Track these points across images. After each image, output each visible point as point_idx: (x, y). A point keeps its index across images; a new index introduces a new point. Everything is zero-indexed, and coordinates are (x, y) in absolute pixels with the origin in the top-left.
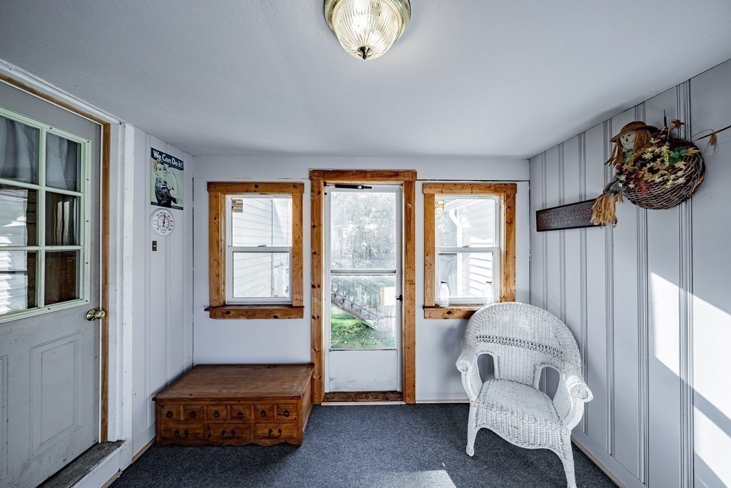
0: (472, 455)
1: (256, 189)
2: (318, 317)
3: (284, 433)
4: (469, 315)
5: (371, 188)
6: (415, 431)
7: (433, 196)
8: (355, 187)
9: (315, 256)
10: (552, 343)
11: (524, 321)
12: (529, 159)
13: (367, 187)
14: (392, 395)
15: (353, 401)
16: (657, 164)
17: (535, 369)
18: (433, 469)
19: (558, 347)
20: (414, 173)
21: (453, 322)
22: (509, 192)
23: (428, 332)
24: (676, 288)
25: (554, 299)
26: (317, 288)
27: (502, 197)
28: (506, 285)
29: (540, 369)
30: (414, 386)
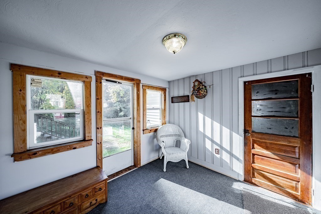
0: (165, 171)
1: (59, 75)
2: (100, 143)
3: (98, 200)
4: (156, 131)
5: (121, 83)
6: (147, 174)
7: (145, 90)
8: (116, 82)
9: (99, 113)
10: (178, 133)
11: (170, 129)
12: (169, 82)
13: (120, 83)
14: (131, 168)
15: (117, 176)
16: (202, 90)
17: (174, 142)
18: (159, 180)
19: (180, 134)
20: (140, 81)
21: (152, 134)
22: (165, 91)
23: (144, 138)
24: (203, 115)
25: (176, 121)
26: (100, 129)
27: (163, 92)
28: (164, 119)
29: (175, 141)
30: (140, 160)
